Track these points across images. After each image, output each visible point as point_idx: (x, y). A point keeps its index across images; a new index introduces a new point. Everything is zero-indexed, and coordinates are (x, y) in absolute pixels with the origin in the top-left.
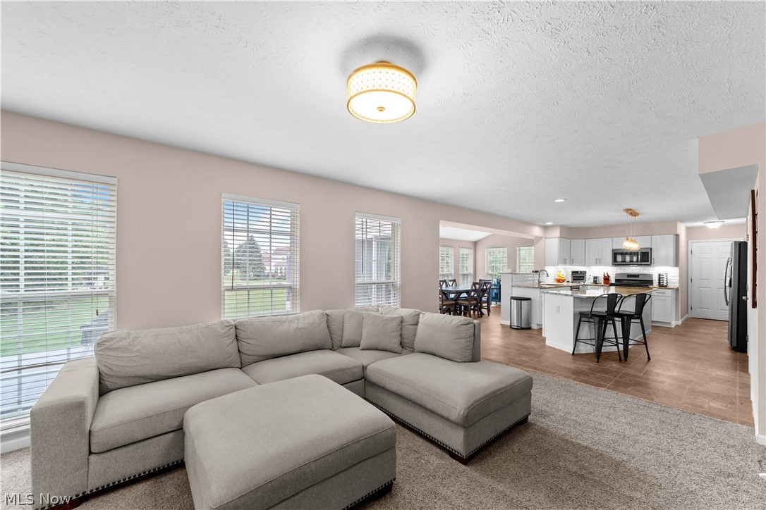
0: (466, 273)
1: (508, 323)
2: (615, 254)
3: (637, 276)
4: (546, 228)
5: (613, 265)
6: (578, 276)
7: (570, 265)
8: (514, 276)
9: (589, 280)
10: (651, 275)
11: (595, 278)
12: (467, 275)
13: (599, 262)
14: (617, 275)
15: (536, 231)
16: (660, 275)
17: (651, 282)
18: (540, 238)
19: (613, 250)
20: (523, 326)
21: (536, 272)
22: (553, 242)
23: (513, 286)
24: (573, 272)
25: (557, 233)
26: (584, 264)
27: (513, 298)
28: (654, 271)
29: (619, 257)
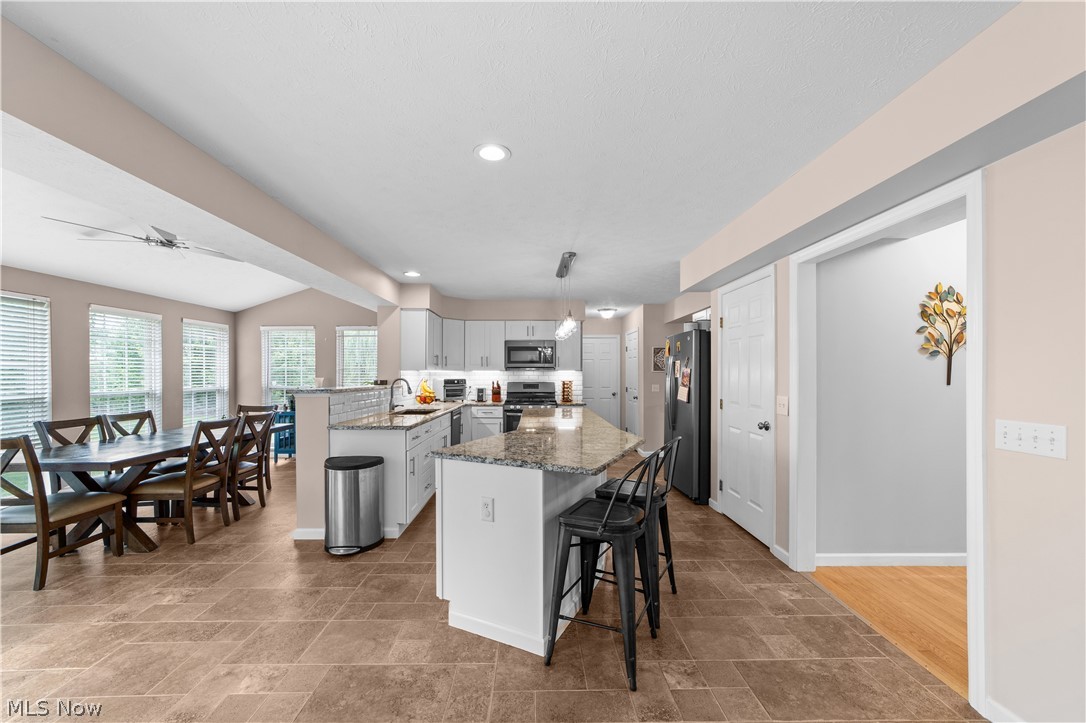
0: (205, 387)
1: (318, 534)
2: (511, 349)
3: (535, 385)
4: (402, 286)
5: (507, 368)
6: (454, 389)
7: (442, 368)
8: (334, 398)
9: (471, 396)
10: (552, 385)
11: (481, 391)
12: (211, 394)
13: (485, 364)
14: (510, 385)
15: (386, 290)
16: (564, 384)
17: (551, 395)
18: (390, 309)
19: (506, 342)
20: (364, 543)
21: (384, 383)
22: (415, 320)
23: (331, 427)
24: (447, 382)
25: (424, 300)
26: (463, 368)
27: (333, 464)
28: (558, 378)
29: (515, 354)
